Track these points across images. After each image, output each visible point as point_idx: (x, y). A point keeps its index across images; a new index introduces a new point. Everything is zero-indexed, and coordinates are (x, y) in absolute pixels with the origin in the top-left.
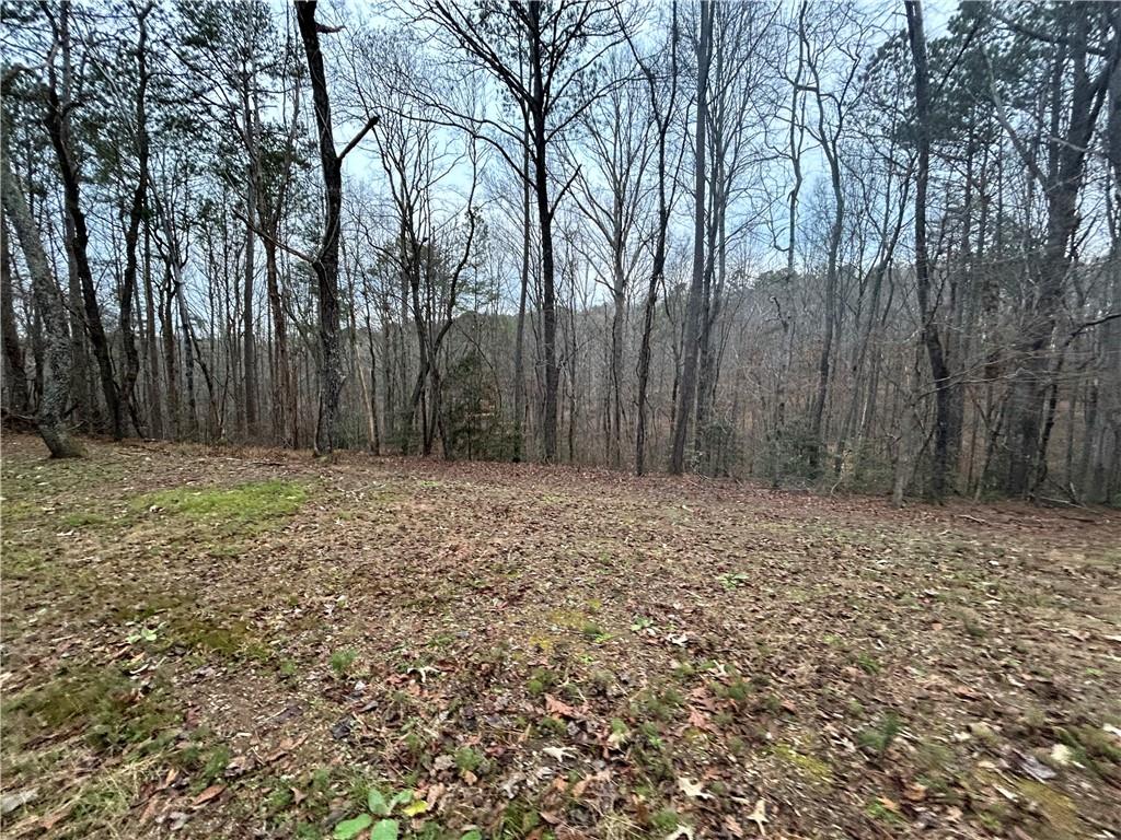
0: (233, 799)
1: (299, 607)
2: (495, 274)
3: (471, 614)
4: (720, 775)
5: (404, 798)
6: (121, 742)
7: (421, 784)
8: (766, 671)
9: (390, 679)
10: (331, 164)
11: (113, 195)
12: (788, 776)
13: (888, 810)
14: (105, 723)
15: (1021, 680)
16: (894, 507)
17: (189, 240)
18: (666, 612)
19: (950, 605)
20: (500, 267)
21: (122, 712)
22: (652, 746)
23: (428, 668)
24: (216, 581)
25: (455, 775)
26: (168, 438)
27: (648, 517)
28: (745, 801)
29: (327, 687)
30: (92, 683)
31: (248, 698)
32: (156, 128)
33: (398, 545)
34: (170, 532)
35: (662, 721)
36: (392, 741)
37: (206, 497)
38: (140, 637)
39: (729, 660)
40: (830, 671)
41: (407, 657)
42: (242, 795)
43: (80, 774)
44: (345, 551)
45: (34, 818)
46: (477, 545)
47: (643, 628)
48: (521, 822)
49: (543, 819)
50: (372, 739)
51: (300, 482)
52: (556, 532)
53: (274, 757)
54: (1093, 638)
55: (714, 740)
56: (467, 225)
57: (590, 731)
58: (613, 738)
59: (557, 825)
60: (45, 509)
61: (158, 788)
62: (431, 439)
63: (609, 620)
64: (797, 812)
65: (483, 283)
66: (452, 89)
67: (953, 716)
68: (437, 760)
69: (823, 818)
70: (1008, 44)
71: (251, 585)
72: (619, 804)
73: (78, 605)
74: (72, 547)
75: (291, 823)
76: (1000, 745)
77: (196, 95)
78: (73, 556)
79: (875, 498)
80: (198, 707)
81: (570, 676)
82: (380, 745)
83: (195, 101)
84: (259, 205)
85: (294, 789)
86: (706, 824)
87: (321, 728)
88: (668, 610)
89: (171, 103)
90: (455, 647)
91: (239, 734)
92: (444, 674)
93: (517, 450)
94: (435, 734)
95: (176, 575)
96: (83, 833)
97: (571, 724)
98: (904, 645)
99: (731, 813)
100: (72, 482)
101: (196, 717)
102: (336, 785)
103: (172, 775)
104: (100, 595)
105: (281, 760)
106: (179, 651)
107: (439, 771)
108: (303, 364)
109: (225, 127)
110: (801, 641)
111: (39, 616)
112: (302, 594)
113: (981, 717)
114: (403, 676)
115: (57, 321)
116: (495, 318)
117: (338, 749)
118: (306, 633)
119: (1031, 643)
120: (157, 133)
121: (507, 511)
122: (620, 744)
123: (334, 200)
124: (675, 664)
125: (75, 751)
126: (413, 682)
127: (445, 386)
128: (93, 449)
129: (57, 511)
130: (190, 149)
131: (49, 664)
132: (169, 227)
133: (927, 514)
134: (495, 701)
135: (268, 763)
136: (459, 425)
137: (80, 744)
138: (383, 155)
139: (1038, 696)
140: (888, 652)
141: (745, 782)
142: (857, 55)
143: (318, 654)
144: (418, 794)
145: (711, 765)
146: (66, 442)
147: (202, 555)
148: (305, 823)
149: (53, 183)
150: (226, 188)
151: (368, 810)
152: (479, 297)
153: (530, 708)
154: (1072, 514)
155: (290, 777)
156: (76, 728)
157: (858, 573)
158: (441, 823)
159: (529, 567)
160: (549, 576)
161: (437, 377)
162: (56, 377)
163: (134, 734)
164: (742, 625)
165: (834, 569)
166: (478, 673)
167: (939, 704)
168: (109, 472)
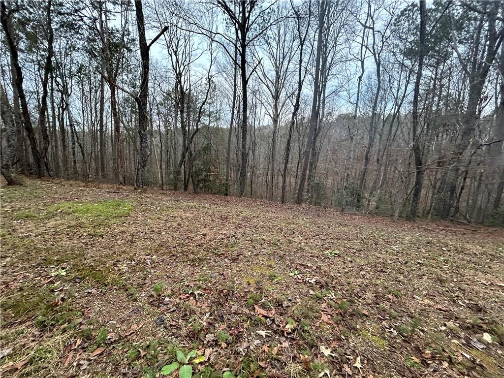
0: (110, 354)
1: (134, 260)
2: (218, 108)
3: (216, 266)
4: (339, 345)
5: (193, 354)
6: (52, 325)
7: (200, 347)
8: (352, 296)
9: (181, 296)
10: (145, 49)
11: (35, 59)
12: (369, 346)
13: (416, 363)
14: (44, 316)
15: (464, 303)
16: (394, 222)
17: (72, 83)
18: (305, 268)
19: (429, 268)
20: (221, 105)
21: (52, 310)
22: (306, 331)
23: (198, 292)
24: (93, 247)
25: (216, 343)
26: (64, 178)
27: (290, 223)
28: (351, 357)
29: (151, 300)
30: (36, 295)
31: (114, 304)
32: (56, 27)
33: (178, 232)
34: (69, 223)
35: (309, 319)
36: (185, 327)
37: (84, 207)
38: (58, 273)
39: (335, 291)
40: (380, 296)
41: (188, 286)
42: (115, 352)
43: (33, 341)
44: (154, 235)
45: (11, 363)
46: (215, 234)
47: (295, 275)
48: (250, 367)
49: (260, 365)
50: (175, 325)
51: (129, 201)
52: (250, 228)
53: (129, 334)
54: (492, 284)
55: (333, 328)
56: (206, 84)
57: (276, 323)
58: (288, 326)
59: (266, 368)
60: (6, 209)
61: (72, 348)
62: (188, 183)
63: (279, 270)
64: (375, 363)
65: (213, 112)
66: (202, 16)
67: (437, 318)
68: (207, 336)
69: (387, 366)
70: (459, 13)
71: (110, 249)
72: (294, 358)
73: (26, 257)
74: (21, 228)
75: (140, 366)
76: (460, 333)
77: (76, 11)
78: (21, 233)
79: (385, 218)
80: (89, 308)
81: (265, 297)
82: (179, 328)
83: (76, 14)
84: (107, 68)
85: (140, 350)
86: (335, 368)
87: (150, 320)
88: (305, 267)
89: (63, 14)
90: (210, 282)
91: (110, 322)
92: (206, 295)
93: (226, 190)
94: (205, 324)
95: (73, 243)
96: (37, 371)
97: (268, 319)
98: (411, 285)
99: (345, 363)
100: (19, 197)
101: (88, 313)
102: (160, 348)
103: (79, 342)
104: (36, 252)
105: (132, 335)
106: (77, 280)
107: (208, 342)
108: (128, 146)
109: (90, 28)
110: (366, 283)
111: (7, 262)
112: (135, 255)
113: (449, 319)
114: (187, 295)
115: (9, 119)
116: (217, 129)
117: (159, 330)
118: (138, 273)
119: (466, 286)
120: (56, 30)
121: (227, 218)
122: (291, 329)
123: (146, 67)
124: (311, 292)
125: (30, 329)
126: (192, 298)
127: (194, 159)
128: (28, 181)
129: (12, 211)
130: (73, 38)
131: (14, 285)
132: (62, 76)
133: (408, 225)
134: (231, 308)
135: (126, 336)
136: (200, 178)
137: (32, 326)
138: (168, 47)
139: (473, 310)
140: (405, 288)
141: (350, 348)
142: (393, 13)
143: (145, 284)
144: (200, 353)
145: (334, 340)
146: (15, 177)
147: (85, 234)
148: (147, 366)
149: (4, 51)
150: (91, 59)
151: (176, 360)
152: (211, 119)
153: (248, 311)
154: (469, 227)
155: (137, 344)
156: (28, 318)
157: (387, 252)
158: (212, 367)
159: (240, 244)
160: (250, 249)
161: (191, 155)
162: (9, 146)
163: (59, 321)
164: (339, 274)
165: (376, 250)
166: (222, 295)
167: (430, 313)
168: (36, 193)
